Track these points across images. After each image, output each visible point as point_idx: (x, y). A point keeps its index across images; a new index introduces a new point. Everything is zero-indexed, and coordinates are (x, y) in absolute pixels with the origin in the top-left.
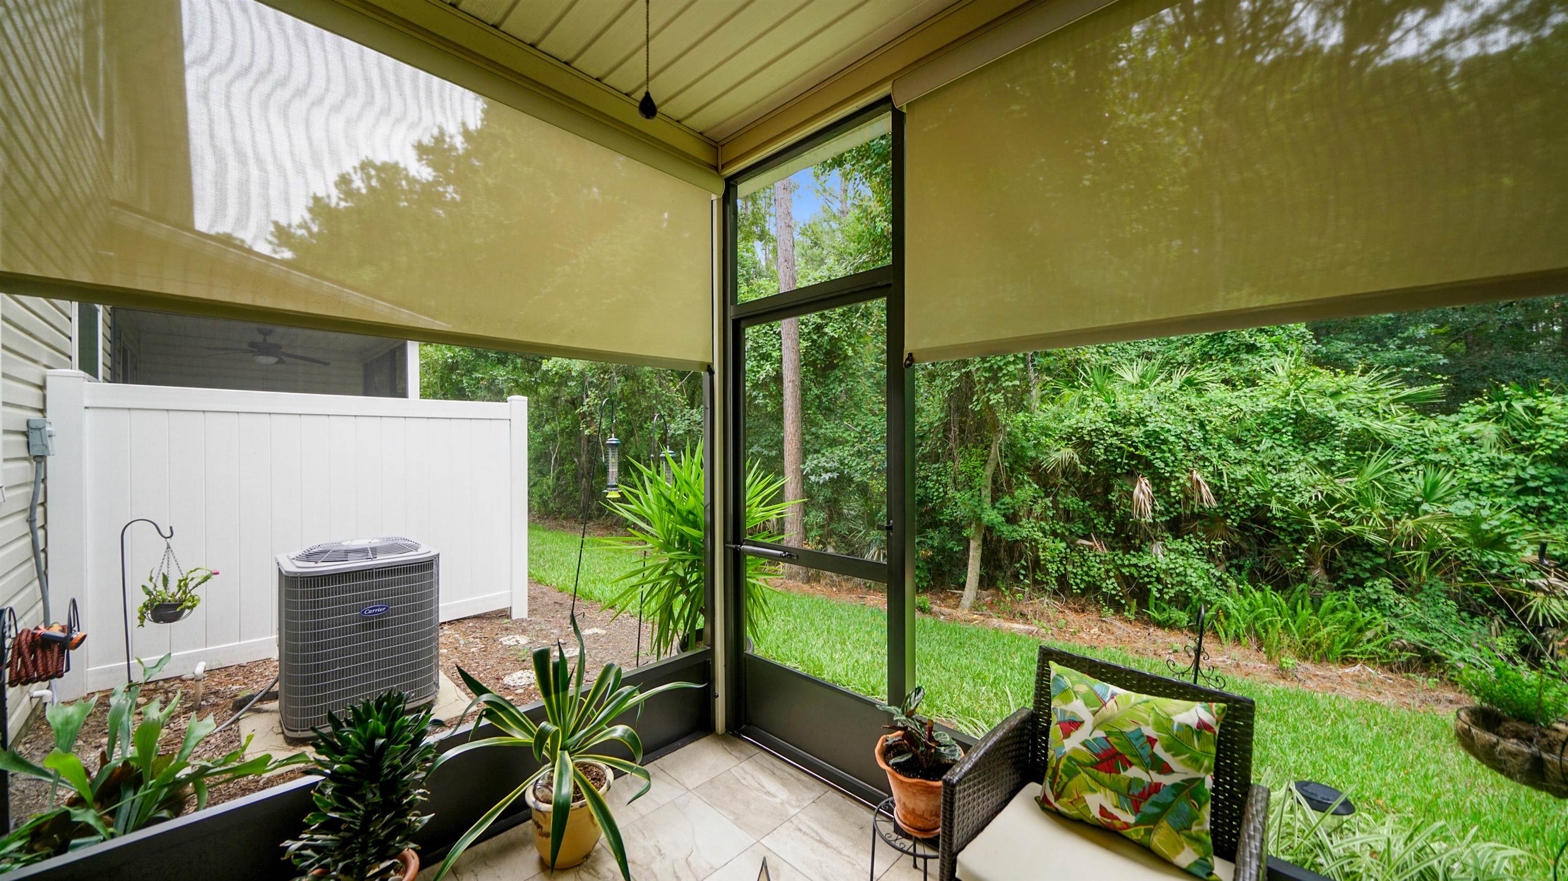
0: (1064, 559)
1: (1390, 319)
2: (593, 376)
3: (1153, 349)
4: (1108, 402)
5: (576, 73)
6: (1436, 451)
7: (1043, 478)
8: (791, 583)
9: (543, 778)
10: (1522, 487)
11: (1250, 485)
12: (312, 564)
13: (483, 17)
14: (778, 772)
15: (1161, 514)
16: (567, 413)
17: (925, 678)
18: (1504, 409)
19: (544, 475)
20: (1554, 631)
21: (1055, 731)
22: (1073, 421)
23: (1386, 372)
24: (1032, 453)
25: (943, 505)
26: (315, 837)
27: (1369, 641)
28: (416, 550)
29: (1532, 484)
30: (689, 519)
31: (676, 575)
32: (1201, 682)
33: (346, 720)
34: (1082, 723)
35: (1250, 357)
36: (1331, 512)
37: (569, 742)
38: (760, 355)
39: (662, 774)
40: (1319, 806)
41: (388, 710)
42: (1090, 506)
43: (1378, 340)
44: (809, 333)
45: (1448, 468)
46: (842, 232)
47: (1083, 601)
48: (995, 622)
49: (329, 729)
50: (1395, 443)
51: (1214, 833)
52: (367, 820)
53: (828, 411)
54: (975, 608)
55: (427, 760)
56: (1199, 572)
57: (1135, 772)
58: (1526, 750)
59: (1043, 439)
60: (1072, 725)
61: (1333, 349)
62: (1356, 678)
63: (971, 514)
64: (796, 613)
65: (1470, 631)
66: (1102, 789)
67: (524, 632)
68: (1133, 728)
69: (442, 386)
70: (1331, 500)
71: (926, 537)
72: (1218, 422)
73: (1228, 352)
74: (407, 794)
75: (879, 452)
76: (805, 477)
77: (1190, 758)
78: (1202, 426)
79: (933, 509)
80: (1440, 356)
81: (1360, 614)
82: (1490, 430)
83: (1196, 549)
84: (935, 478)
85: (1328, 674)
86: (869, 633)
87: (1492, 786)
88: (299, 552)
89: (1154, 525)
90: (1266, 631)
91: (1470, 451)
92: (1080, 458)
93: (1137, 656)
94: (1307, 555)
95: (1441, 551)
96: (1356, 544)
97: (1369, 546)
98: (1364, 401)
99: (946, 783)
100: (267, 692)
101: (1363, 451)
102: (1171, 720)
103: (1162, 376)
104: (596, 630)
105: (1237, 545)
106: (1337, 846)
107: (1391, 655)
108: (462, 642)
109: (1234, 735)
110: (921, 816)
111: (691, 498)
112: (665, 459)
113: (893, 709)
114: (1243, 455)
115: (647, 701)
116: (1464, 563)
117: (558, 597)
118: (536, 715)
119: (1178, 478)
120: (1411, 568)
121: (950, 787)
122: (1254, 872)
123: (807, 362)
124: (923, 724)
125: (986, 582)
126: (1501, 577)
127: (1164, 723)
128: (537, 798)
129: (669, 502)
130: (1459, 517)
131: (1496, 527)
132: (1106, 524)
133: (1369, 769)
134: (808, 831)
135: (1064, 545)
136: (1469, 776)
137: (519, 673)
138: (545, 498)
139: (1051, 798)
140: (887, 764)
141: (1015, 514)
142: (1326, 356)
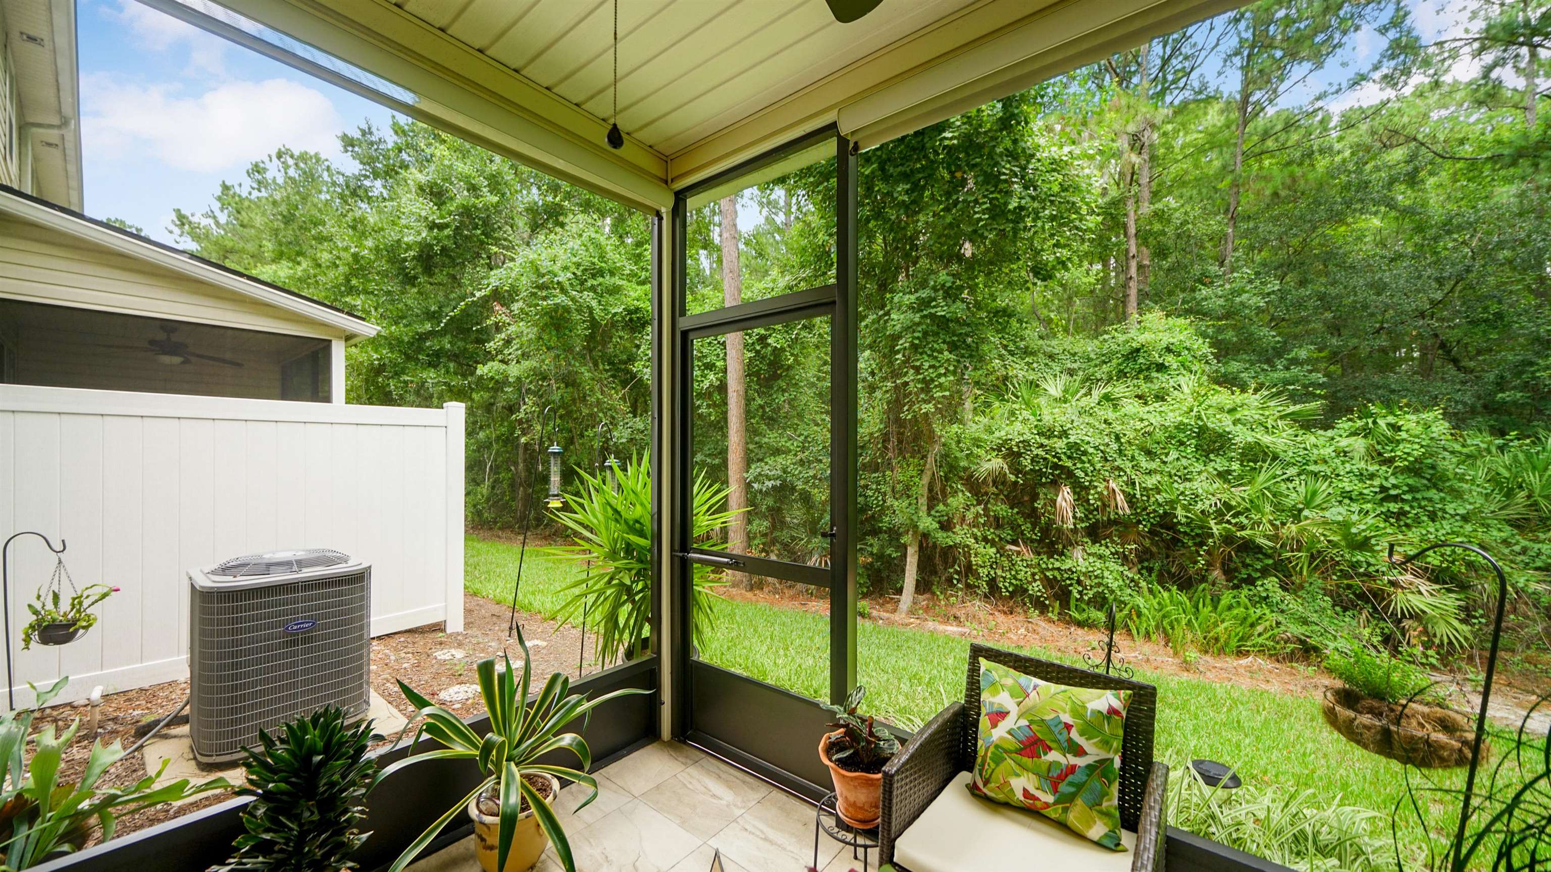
0: (994, 564)
1: (1279, 342)
2: (531, 382)
3: (1075, 366)
4: (1035, 415)
5: (526, 81)
6: (1316, 462)
7: (975, 486)
8: (734, 591)
9: (487, 791)
10: (1385, 495)
11: (1159, 493)
12: (231, 578)
13: (430, 20)
14: (723, 776)
15: (1082, 520)
16: (503, 420)
17: (864, 680)
18: (1371, 425)
19: (478, 485)
20: (1410, 622)
21: (984, 722)
22: (1003, 433)
23: (1274, 390)
24: (963, 464)
25: (882, 512)
26: (244, 860)
27: (1260, 635)
28: (346, 562)
29: (1393, 492)
30: (635, 527)
31: (622, 584)
32: (1112, 673)
33: (279, 738)
34: (1008, 713)
35: (1159, 375)
36: (1227, 517)
37: (515, 752)
38: (704, 364)
39: (608, 783)
40: (1211, 781)
41: (326, 725)
42: (1018, 513)
43: (1269, 361)
44: (753, 344)
45: (1326, 477)
46: (786, 244)
47: (1011, 603)
48: (930, 625)
49: (262, 749)
50: (1282, 455)
51: (1121, 808)
52: (301, 840)
53: (771, 421)
54: (911, 612)
55: (366, 776)
56: (1115, 574)
57: (1054, 756)
58: (1377, 723)
59: (975, 450)
60: (1000, 715)
61: (1230, 369)
62: (1249, 669)
63: (908, 522)
64: (740, 621)
65: (1342, 624)
66: (1025, 773)
67: (460, 645)
68: (1053, 715)
69: (367, 390)
70: (1226, 505)
71: (866, 544)
72: (1131, 435)
73: (1141, 371)
74: (346, 811)
75: (821, 461)
76: (749, 485)
77: (1101, 741)
78: (1118, 438)
79: (873, 516)
80: (1320, 375)
81: (1252, 610)
82: (1359, 444)
83: (1112, 553)
84: (874, 487)
85: (1225, 665)
86: (811, 638)
87: (1358, 760)
88: (215, 566)
89: (1075, 531)
90: (1173, 628)
91: (1343, 463)
92: (1009, 467)
93: (1059, 654)
94: (1207, 557)
95: (1319, 552)
96: (1248, 547)
97: (1259, 549)
98: (1257, 417)
99: (886, 774)
100: (176, 716)
101: (1255, 462)
102: (1084, 707)
103: (1083, 391)
104: (536, 642)
105: (1147, 549)
106: (1226, 816)
107: (1278, 646)
108: (393, 658)
109: (1139, 718)
110: (861, 808)
111: (638, 507)
112: (611, 468)
113: (835, 707)
114: (1153, 465)
115: (595, 709)
116: (1338, 563)
117: (496, 609)
118: (481, 727)
119: (1096, 487)
120: (1294, 568)
121: (889, 779)
122: (1153, 838)
123: (750, 372)
124: (863, 721)
125: (922, 587)
126: (1367, 574)
127: (1078, 710)
128: (481, 811)
129: (616, 511)
130: (1334, 522)
131: (1364, 531)
132: (1033, 530)
133: (1258, 749)
134: (753, 830)
135: (994, 550)
136: (1340, 752)
137: (456, 688)
138: (480, 507)
139: (981, 785)
140: (830, 760)
141: (949, 521)
142: (1225, 375)
